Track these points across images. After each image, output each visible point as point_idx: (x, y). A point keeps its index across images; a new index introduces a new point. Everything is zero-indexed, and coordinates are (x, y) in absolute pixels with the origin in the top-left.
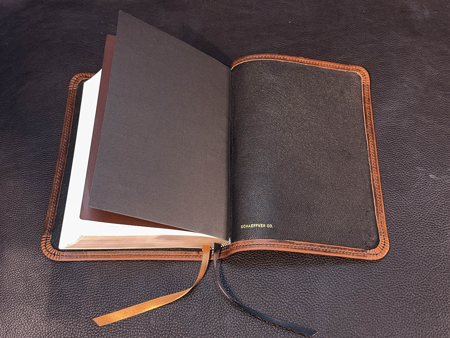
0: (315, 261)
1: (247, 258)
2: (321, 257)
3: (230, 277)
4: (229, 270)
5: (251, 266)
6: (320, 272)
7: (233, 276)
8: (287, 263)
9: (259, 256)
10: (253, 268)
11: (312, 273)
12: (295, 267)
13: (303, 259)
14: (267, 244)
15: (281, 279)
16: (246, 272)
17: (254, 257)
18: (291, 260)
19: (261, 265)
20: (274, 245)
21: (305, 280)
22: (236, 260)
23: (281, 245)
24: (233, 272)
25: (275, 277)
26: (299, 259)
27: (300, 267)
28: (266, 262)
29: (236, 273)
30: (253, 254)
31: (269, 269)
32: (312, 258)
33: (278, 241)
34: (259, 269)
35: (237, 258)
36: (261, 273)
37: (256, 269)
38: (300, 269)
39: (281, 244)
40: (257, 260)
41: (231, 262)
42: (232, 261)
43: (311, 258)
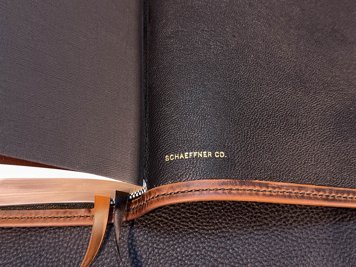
0: (302, 217)
1: (178, 216)
2: (312, 210)
3: (148, 254)
4: (146, 239)
5: (186, 231)
6: (313, 237)
7: (154, 251)
8: (251, 223)
9: (200, 212)
10: (189, 234)
11: (299, 240)
12: (267, 230)
13: (281, 215)
14: (217, 190)
15: (243, 254)
16: (178, 243)
17: (192, 214)
18: (259, 216)
19: (204, 229)
20: (231, 189)
21: (288, 254)
22: (158, 220)
23: (244, 190)
24: (153, 243)
25: (231, 251)
26: (273, 215)
27: (275, 230)
28: (213, 223)
29: (158, 245)
30: (188, 209)
31: (219, 234)
32: (296, 212)
33: (238, 183)
34: (200, 237)
35: (160, 217)
36: (204, 242)
37: (196, 236)
38: (276, 232)
39: (244, 187)
40: (197, 219)
41: (149, 224)
42: (152, 223)
43: (293, 213)
